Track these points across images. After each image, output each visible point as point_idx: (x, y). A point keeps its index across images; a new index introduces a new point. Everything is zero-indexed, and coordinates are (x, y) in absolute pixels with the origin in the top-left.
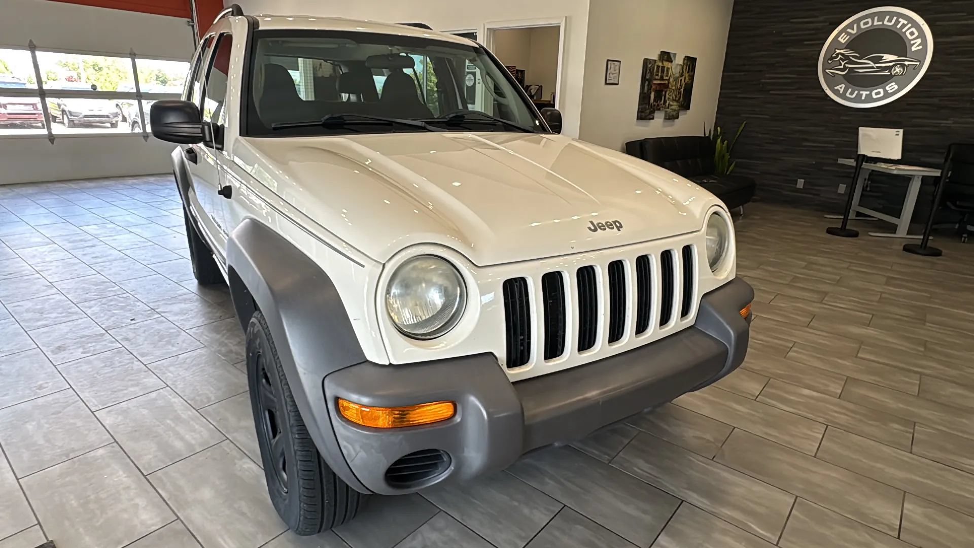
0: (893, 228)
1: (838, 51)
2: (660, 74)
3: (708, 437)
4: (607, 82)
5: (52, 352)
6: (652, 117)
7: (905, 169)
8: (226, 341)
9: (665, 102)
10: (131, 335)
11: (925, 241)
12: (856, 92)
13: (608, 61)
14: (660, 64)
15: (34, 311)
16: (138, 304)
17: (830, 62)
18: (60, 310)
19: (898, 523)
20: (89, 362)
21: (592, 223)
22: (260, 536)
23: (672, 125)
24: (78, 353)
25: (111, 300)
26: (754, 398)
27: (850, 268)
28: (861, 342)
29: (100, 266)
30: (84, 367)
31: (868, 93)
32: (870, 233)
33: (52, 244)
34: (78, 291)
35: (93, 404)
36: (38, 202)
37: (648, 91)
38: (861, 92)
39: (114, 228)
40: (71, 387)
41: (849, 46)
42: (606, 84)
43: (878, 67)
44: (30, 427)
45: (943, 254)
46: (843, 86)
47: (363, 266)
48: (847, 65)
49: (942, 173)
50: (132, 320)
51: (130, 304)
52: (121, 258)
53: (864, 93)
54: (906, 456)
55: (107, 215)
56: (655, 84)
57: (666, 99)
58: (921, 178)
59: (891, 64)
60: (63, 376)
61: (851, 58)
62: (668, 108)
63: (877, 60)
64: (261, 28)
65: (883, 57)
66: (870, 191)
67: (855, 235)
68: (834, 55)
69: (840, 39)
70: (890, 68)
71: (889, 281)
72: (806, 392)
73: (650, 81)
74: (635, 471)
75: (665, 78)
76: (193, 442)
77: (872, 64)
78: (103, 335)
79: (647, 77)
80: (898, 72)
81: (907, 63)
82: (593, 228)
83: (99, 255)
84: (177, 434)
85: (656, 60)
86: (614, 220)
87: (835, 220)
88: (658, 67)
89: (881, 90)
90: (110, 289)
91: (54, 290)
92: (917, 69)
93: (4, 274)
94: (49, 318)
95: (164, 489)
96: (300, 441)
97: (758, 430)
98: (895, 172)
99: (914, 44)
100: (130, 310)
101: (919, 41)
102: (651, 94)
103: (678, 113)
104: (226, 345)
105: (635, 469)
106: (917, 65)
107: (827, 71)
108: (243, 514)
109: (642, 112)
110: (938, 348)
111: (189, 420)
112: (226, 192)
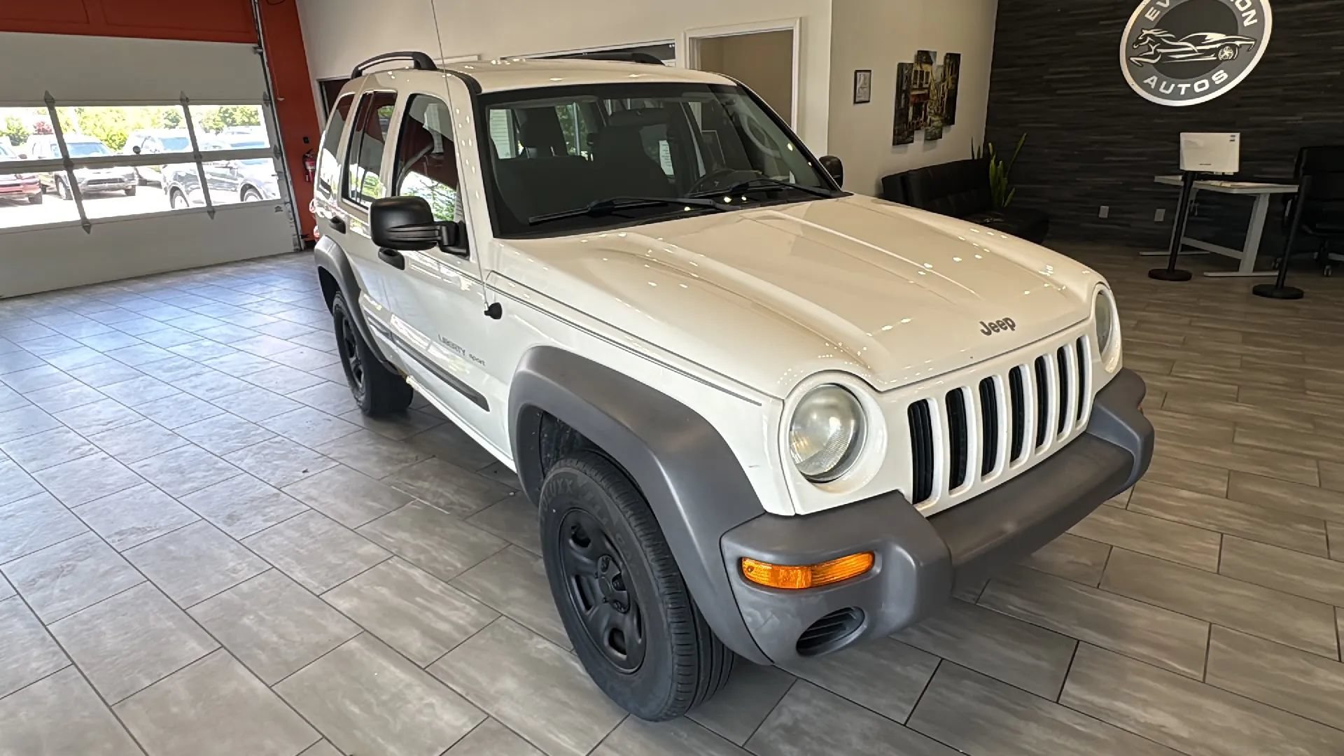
0: (1235, 265)
1: (1145, 32)
2: (918, 82)
3: (1083, 560)
4: (857, 100)
5: (225, 522)
6: (911, 140)
7: (1246, 187)
8: (440, 490)
9: (926, 118)
10: (314, 492)
11: (1281, 278)
12: (1173, 86)
13: (856, 72)
14: (919, 69)
15: (171, 470)
16: (302, 449)
17: (1135, 47)
18: (203, 466)
19: (1336, 644)
20: (280, 533)
21: (982, 323)
22: (596, 728)
23: (934, 150)
24: (259, 522)
25: (264, 448)
26: (1124, 507)
27: (1193, 324)
28: (1235, 422)
29: (224, 402)
30: (277, 540)
31: (1189, 85)
32: (1205, 274)
33: (142, 376)
34: (213, 438)
35: (312, 583)
36: (91, 316)
37: (905, 105)
38: (1180, 86)
39: (213, 346)
40: (274, 567)
41: (1160, 24)
42: (855, 102)
43: (1200, 51)
44: (247, 621)
45: (1305, 295)
46: (1155, 78)
47: (760, 405)
48: (1159, 50)
49: (1299, 189)
50: (304, 472)
51: (292, 451)
52: (246, 388)
53: (1184, 87)
54: (1327, 564)
55: (194, 328)
56: (913, 96)
57: (927, 114)
58: (1268, 197)
59: (1218, 45)
60: (255, 554)
61: (1164, 40)
62: (930, 125)
63: (1199, 41)
64: (484, 91)
65: (1206, 36)
66: (1198, 216)
67: (1186, 277)
68: (1140, 38)
69: (1147, 16)
70: (1215, 51)
71: (1247, 338)
72: (1185, 493)
73: (907, 92)
74: (1011, 610)
75: (925, 86)
76: (461, 622)
77: (1192, 47)
78: (277, 495)
79: (904, 88)
80: (1228, 55)
81: (1238, 43)
82: (986, 331)
83: (213, 385)
84: (437, 614)
85: (912, 64)
86: (1004, 317)
87: (1160, 259)
88: (916, 72)
89: (1206, 82)
90: (253, 433)
91: (180, 441)
92: (1252, 51)
93: (101, 422)
94: (196, 477)
95: (454, 682)
96: (673, 611)
97: (1142, 546)
98: (1235, 191)
99: (1247, 17)
100: (295, 459)
101: (1253, 12)
102: (908, 109)
103: (942, 129)
104: (442, 495)
105: (1010, 607)
106: (1251, 45)
107: (1132, 59)
108: (564, 704)
109: (899, 134)
110: (1328, 423)
111: (442, 595)
112: (495, 311)
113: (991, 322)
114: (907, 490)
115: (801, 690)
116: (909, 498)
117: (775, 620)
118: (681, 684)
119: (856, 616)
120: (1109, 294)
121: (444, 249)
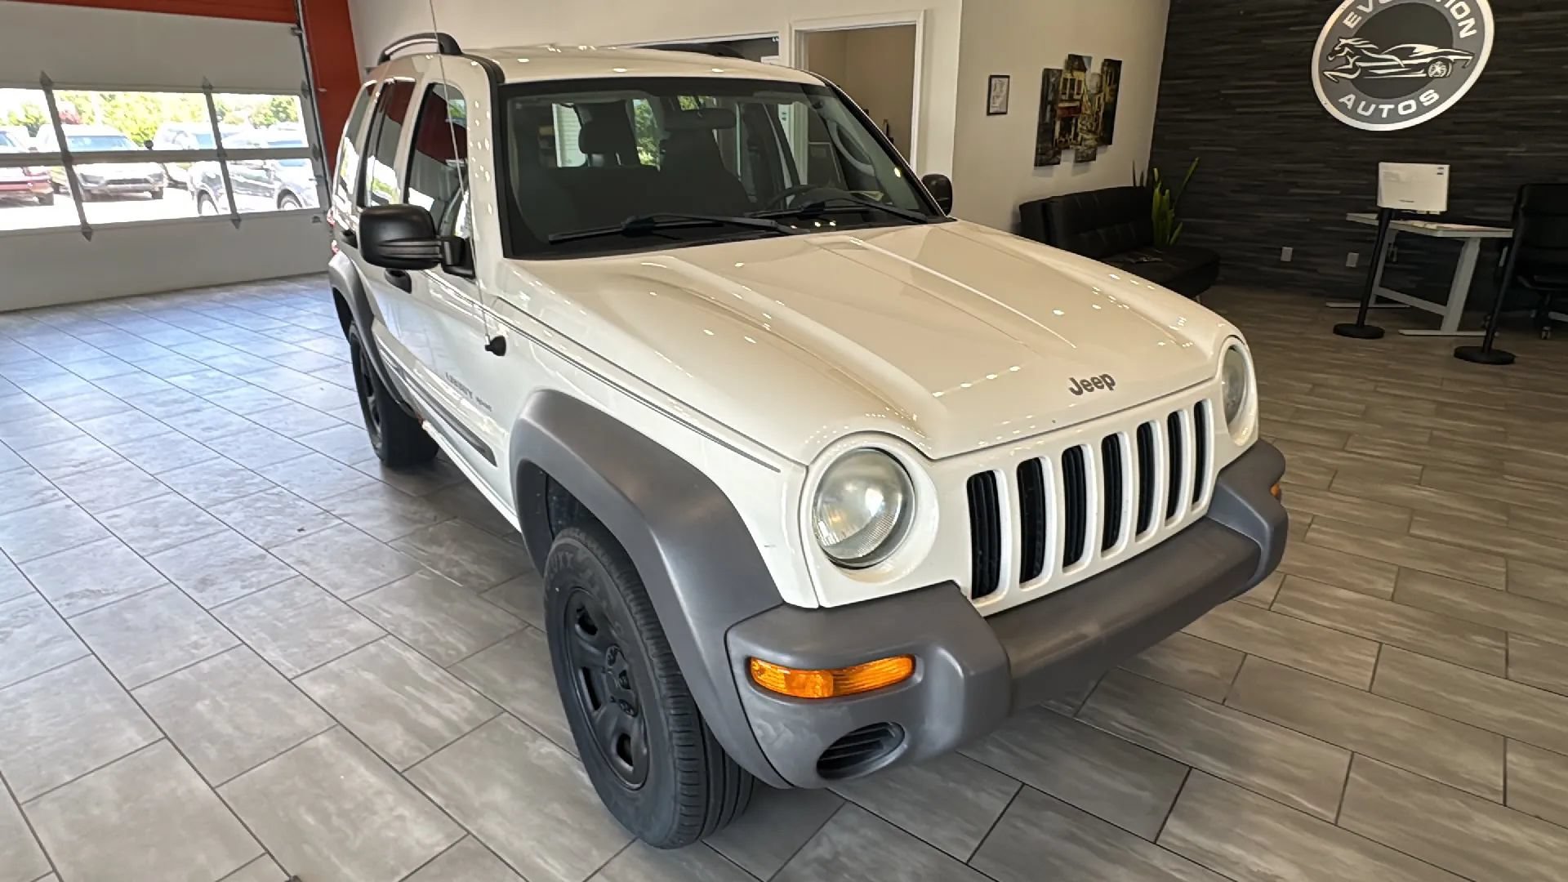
0: (1436, 321)
1: (1343, 41)
2: (1067, 92)
3: (1210, 669)
4: (991, 111)
5: (195, 588)
6: (1056, 161)
7: (1454, 229)
8: (456, 558)
9: (1076, 135)
10: (307, 556)
11: (1488, 340)
12: (1373, 107)
13: (991, 77)
14: (1069, 76)
15: (143, 523)
16: (301, 503)
17: (1330, 59)
18: (182, 520)
19: (1502, 783)
20: (257, 603)
21: (1073, 380)
22: (595, 852)
23: (1085, 172)
24: (236, 589)
25: (257, 500)
26: (1267, 607)
27: (1379, 389)
28: (1412, 510)
29: (221, 444)
30: (254, 610)
31: (1392, 106)
32: (1401, 331)
33: (131, 410)
34: (201, 486)
35: (285, 665)
36: (83, 338)
37: (1050, 120)
38: (1381, 106)
39: (220, 378)
40: (244, 643)
41: (1361, 32)
42: (989, 114)
43: (1406, 66)
44: (201, 707)
45: (1516, 360)
46: (1353, 97)
47: (778, 471)
48: (1358, 64)
49: (1514, 234)
50: (300, 530)
51: (290, 504)
52: (249, 429)
53: (1386, 108)
54: (1502, 684)
55: (200, 356)
56: (1062, 108)
57: (1078, 130)
58: (1479, 241)
59: (1428, 60)
60: (225, 626)
61: (1365, 52)
62: (1081, 144)
63: (1405, 54)
64: (508, 80)
65: (1414, 48)
66: (1397, 262)
67: (1377, 334)
68: (1337, 49)
69: (1346, 22)
70: (1425, 67)
71: (1441, 409)
72: (1343, 593)
73: (1053, 103)
74: (1113, 726)
75: (1076, 97)
76: (454, 717)
77: (1398, 61)
78: (263, 557)
79: (1049, 98)
80: (1440, 72)
81: (1452, 58)
82: (1076, 389)
83: (208, 424)
84: (427, 708)
85: (1060, 71)
86: (1101, 375)
87: (1345, 310)
88: (1065, 80)
89: (1412, 103)
90: (248, 482)
91: (162, 488)
92: (1468, 68)
93: (73, 463)
94: (171, 533)
95: (434, 789)
96: (676, 718)
97: (1283, 656)
98: (1439, 234)
99: (1464, 26)
100: (292, 515)
101: (1471, 22)
102: (1055, 123)
103: (1096, 150)
104: (457, 564)
105: (1114, 723)
106: (1468, 60)
107: (1327, 73)
108: (561, 822)
109: (1042, 154)
110: (1526, 514)
111: (438, 684)
112: (497, 346)
113: (1083, 378)
114: (965, 581)
115: (849, 817)
116: (966, 592)
117: (788, 735)
118: (685, 806)
119: (894, 732)
120: (1245, 349)
121: (447, 269)
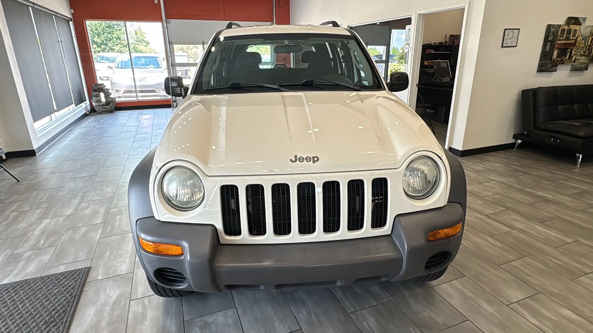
2: (565, 36)
4: (504, 45)
6: (554, 70)
9: (571, 57)
13: (505, 30)
14: (566, 28)
21: (295, 156)
23: (581, 76)
26: (508, 304)
37: (550, 49)
56: (559, 44)
57: (573, 54)
62: (574, 62)
73: (553, 41)
75: (571, 38)
79: (550, 39)
82: (294, 160)
85: (561, 25)
86: (314, 156)
88: (564, 30)
102: (553, 51)
103: (588, 65)
109: (541, 66)
113: (302, 156)
